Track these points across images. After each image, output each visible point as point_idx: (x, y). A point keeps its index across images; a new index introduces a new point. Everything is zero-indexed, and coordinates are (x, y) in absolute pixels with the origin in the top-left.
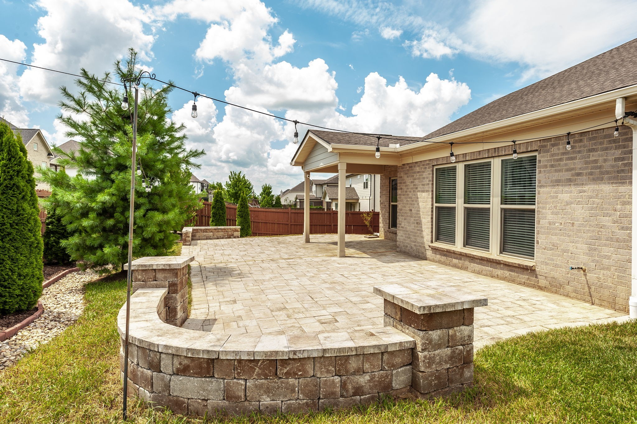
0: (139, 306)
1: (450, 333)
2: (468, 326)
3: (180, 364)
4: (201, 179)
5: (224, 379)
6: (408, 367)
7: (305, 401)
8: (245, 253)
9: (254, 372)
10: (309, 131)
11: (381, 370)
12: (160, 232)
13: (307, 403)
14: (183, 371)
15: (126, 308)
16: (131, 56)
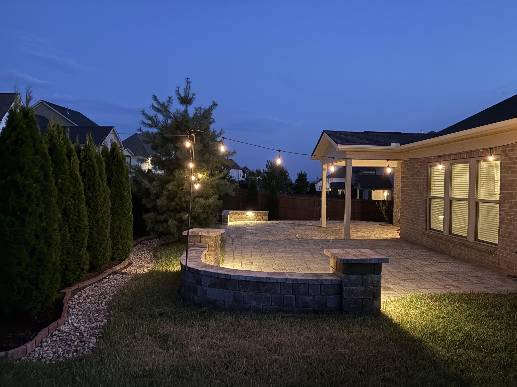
0: (191, 255)
1: (364, 278)
2: (377, 275)
3: (211, 281)
4: (242, 166)
5: (233, 290)
6: (338, 296)
7: (275, 307)
8: (269, 232)
9: (248, 288)
10: (324, 131)
11: (320, 295)
12: (204, 212)
13: (276, 308)
14: (213, 285)
15: (185, 255)
16: (187, 83)
